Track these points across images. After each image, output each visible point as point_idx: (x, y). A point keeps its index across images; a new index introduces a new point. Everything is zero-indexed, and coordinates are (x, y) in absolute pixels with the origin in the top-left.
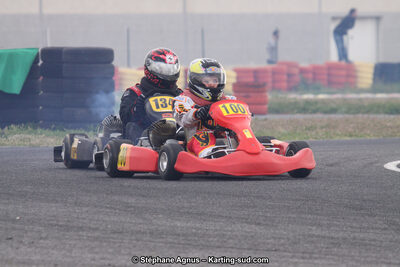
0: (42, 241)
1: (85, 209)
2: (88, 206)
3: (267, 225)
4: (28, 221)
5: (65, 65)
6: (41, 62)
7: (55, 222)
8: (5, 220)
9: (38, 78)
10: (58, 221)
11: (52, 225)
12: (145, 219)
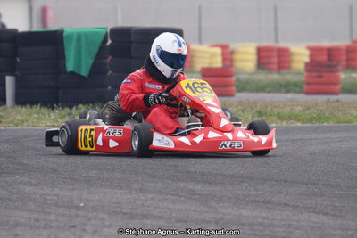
0: (105, 229)
1: (150, 196)
2: (153, 193)
3: (335, 215)
4: (93, 207)
5: (133, 45)
6: (109, 42)
7: (118, 210)
8: (68, 207)
9: (107, 58)
10: (122, 208)
11: (115, 212)
12: (210, 207)
